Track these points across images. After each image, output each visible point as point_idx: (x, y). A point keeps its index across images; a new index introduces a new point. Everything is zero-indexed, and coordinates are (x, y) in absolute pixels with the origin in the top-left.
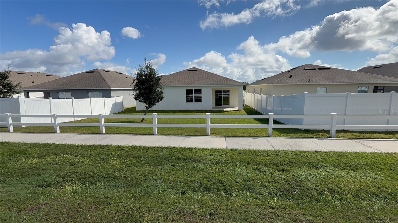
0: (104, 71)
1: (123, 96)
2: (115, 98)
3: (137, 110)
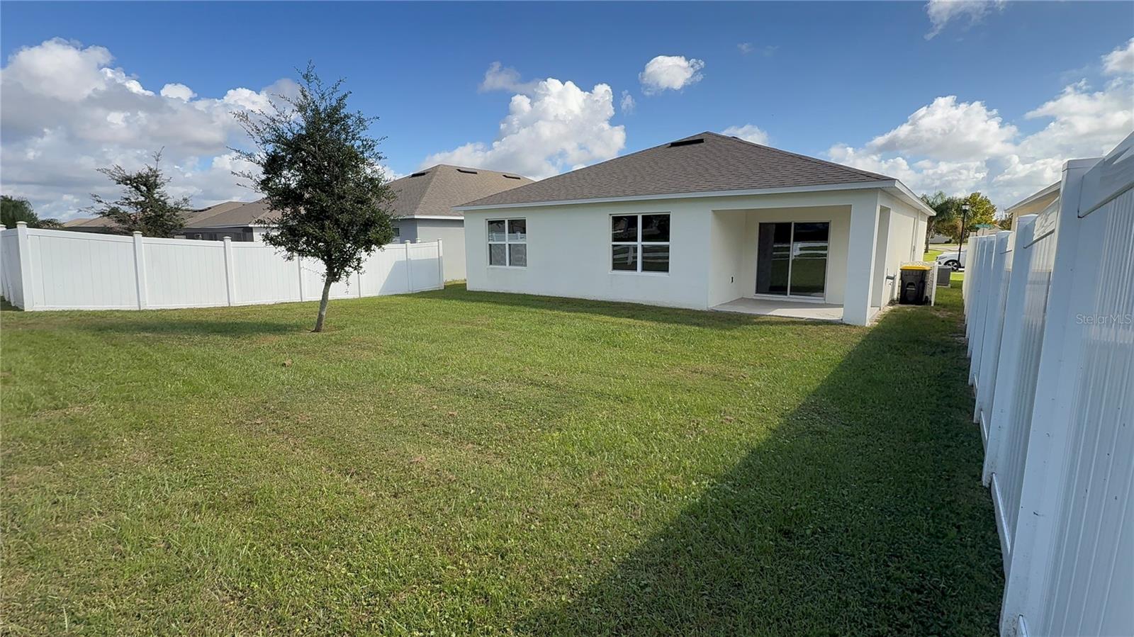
0: (459, 170)
1: (441, 242)
2: (405, 245)
3: (468, 289)
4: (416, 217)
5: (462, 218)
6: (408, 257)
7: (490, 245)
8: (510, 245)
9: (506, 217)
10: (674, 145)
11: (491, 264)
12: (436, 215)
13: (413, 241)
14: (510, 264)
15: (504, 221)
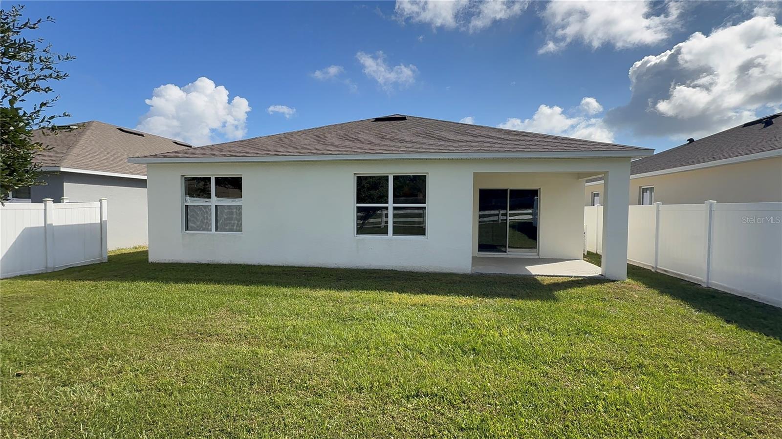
0: (122, 130)
1: (105, 203)
2: (43, 204)
3: (150, 261)
4: (62, 169)
5: (145, 177)
6: (48, 222)
7: (187, 206)
8: (216, 206)
9: (213, 173)
10: (378, 120)
11: (187, 229)
12: (95, 170)
13: (58, 199)
14: (217, 230)
15: (210, 178)
